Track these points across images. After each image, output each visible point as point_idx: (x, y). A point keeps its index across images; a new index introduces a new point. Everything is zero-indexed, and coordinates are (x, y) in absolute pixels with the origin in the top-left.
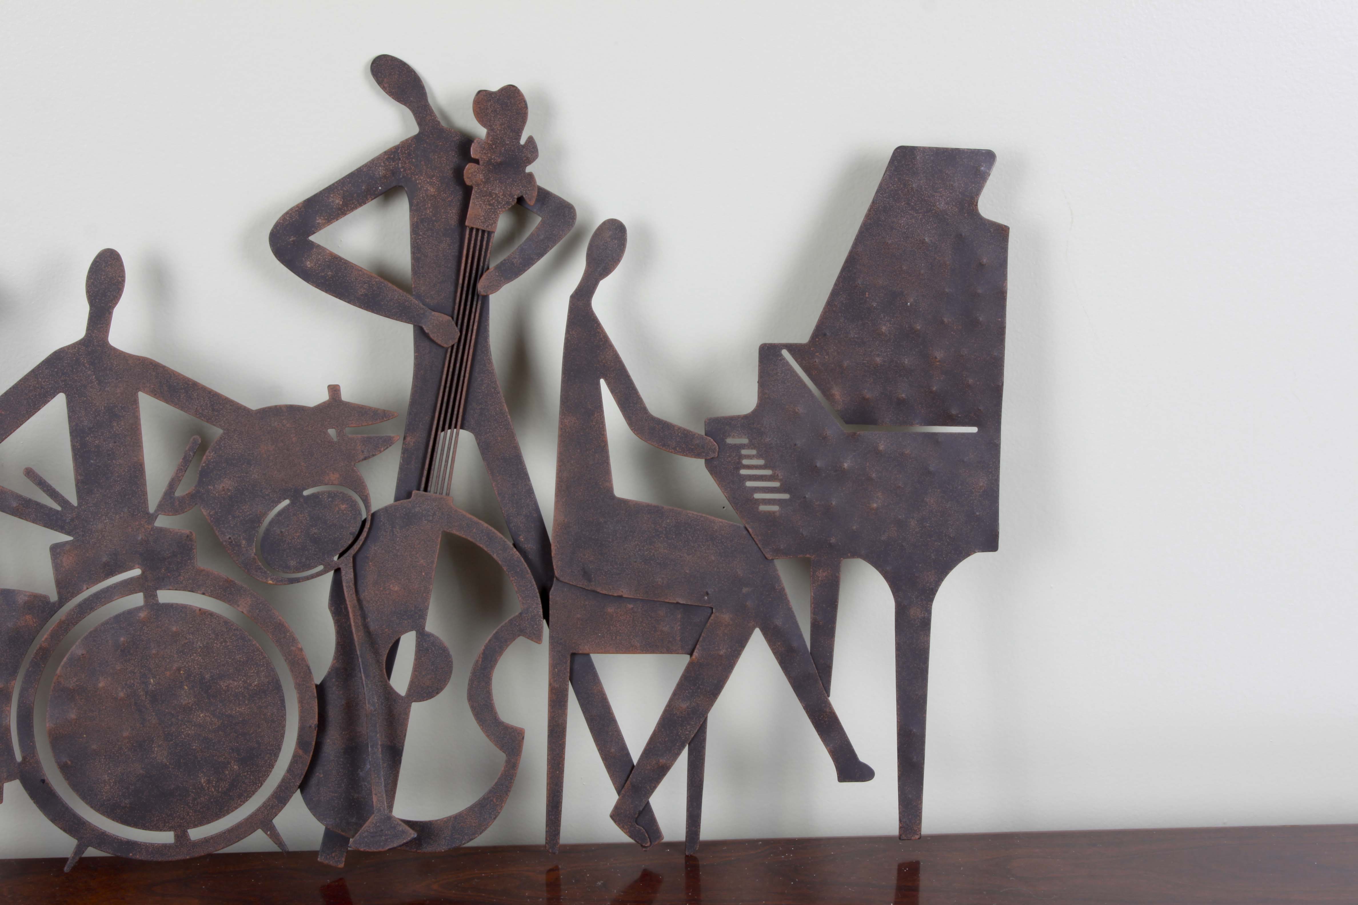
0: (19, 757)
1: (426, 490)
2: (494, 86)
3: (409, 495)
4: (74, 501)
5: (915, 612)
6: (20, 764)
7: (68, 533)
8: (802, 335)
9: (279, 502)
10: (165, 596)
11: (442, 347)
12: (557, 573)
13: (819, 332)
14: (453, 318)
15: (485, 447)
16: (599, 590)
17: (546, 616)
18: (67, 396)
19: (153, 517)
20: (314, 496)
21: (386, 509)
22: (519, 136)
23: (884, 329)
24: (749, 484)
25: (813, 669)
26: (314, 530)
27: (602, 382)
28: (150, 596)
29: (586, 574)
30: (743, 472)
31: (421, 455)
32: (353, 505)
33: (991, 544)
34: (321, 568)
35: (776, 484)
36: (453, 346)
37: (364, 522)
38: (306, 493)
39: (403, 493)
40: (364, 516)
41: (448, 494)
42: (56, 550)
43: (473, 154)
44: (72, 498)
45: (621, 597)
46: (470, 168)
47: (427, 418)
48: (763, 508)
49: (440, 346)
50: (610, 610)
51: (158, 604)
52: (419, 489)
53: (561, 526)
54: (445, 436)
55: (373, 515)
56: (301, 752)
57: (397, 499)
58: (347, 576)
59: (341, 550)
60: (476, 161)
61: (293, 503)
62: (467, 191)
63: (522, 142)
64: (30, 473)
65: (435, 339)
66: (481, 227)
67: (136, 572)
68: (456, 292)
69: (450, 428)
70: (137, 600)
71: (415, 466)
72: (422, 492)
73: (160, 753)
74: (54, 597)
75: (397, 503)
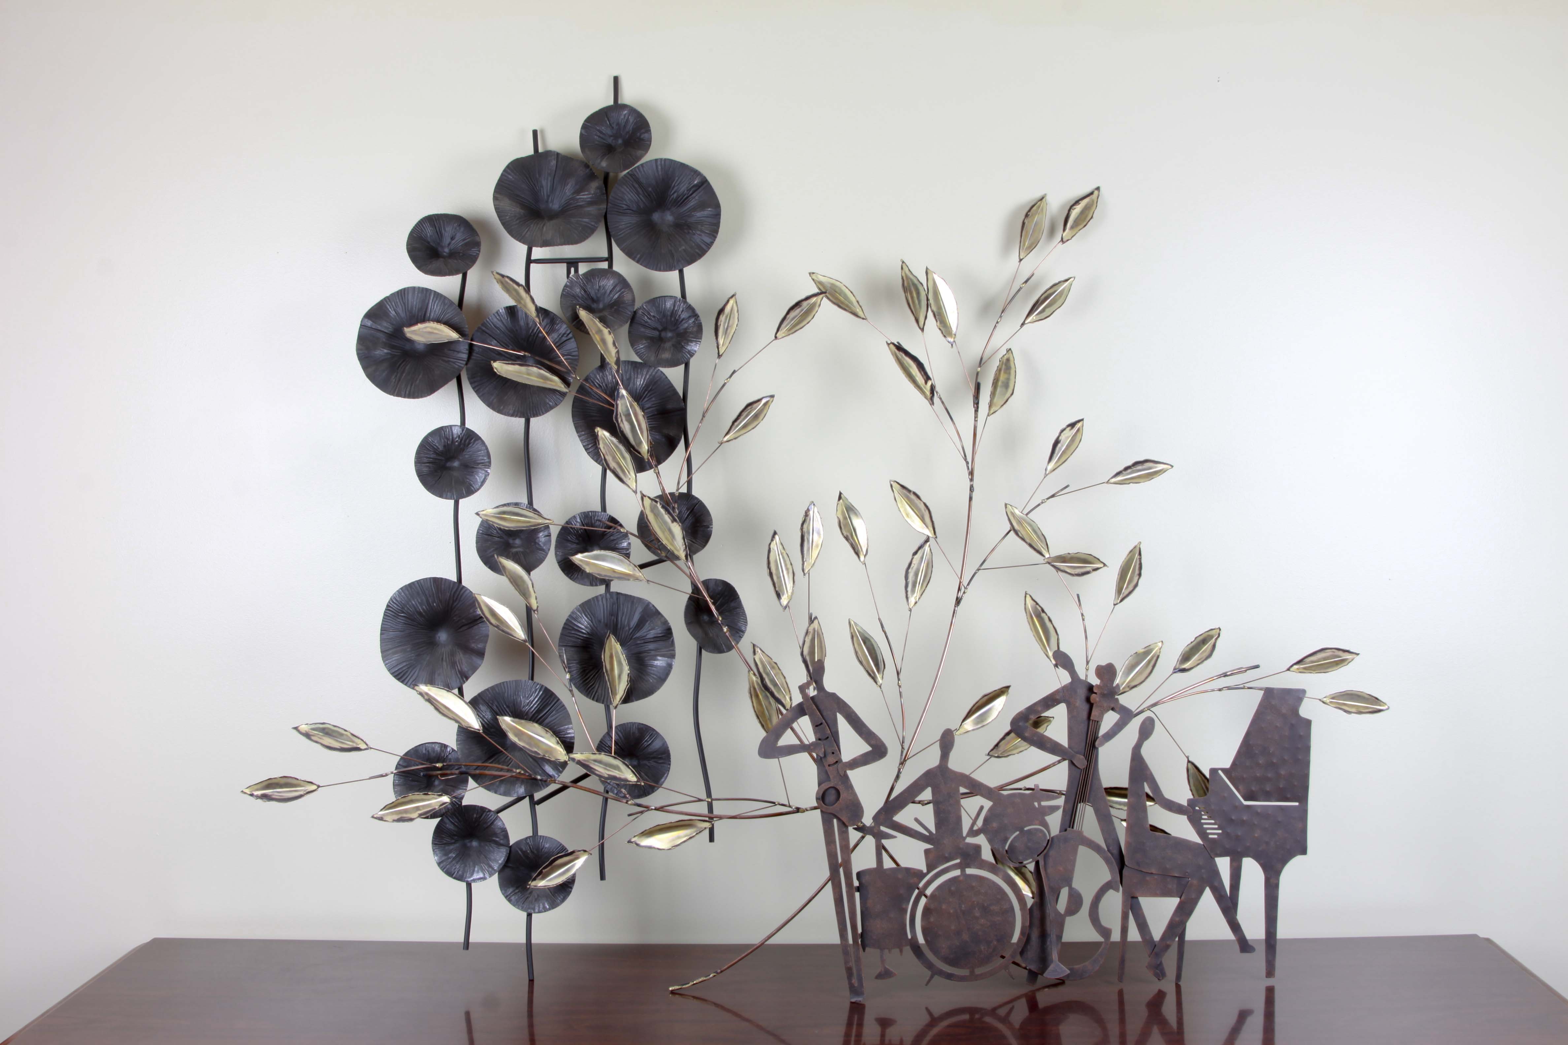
0: (909, 937)
1: (1073, 828)
2: (1104, 663)
3: (1066, 830)
4: (934, 831)
5: (1273, 881)
6: (910, 939)
7: (931, 844)
8: (1227, 765)
9: (1015, 832)
10: (969, 871)
11: (1080, 770)
12: (1126, 863)
13: (1234, 764)
14: (1084, 756)
15: (1097, 812)
16: (1143, 870)
17: (1121, 881)
18: (932, 789)
19: (965, 838)
20: (1029, 830)
21: (1057, 836)
22: (1113, 683)
23: (1260, 762)
24: (1205, 826)
25: (1230, 904)
26: (1029, 845)
27: (1145, 784)
28: (963, 871)
29: (1138, 864)
30: (1203, 821)
31: (1070, 813)
32: (1045, 834)
33: (1304, 851)
34: (1031, 860)
35: (1216, 826)
36: (1084, 769)
37: (1048, 841)
38: (1026, 829)
39: (1063, 829)
40: (1048, 838)
41: (1081, 829)
42: (927, 852)
43: (1095, 691)
44: (933, 830)
45: (1152, 873)
46: (1093, 696)
47: (1073, 799)
48: (1210, 836)
49: (1078, 770)
50: (1148, 879)
51: (966, 875)
52: (1070, 827)
53: (1128, 844)
54: (1080, 806)
55: (1053, 838)
56: (1022, 937)
57: (1060, 832)
58: (1041, 864)
59: (1039, 853)
60: (1096, 693)
62: (1091, 706)
63: (1114, 685)
64: (917, 820)
65: (1079, 766)
66: (1097, 720)
67: (958, 861)
68: (1086, 747)
70: (957, 873)
71: (1068, 818)
72: (1071, 829)
73: (965, 936)
74: (925, 871)
75: (1061, 833)
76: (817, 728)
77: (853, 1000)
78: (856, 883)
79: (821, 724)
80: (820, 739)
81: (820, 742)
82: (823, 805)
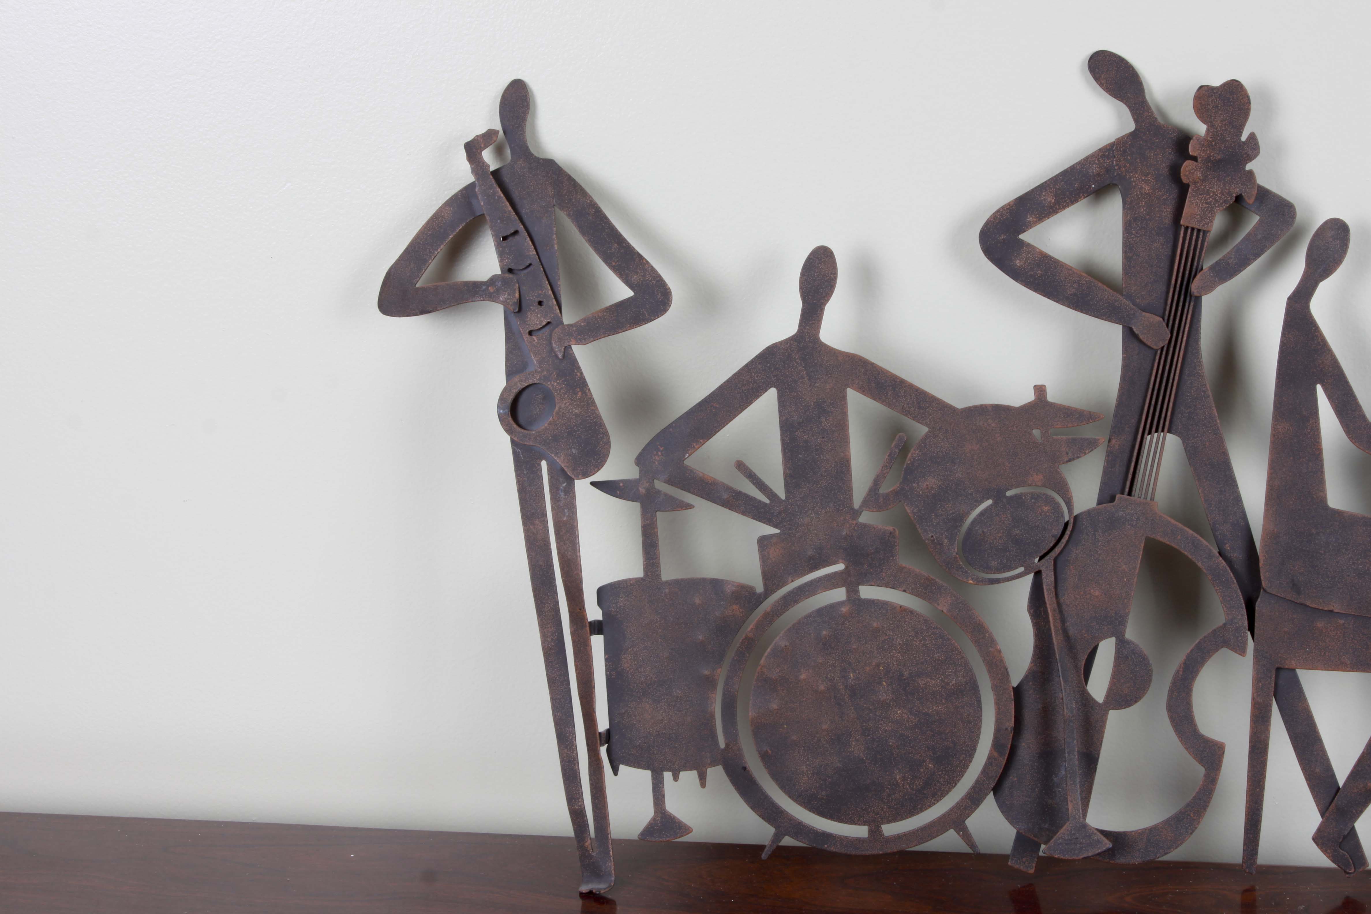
0: (722, 745)
1: (1130, 494)
2: (1216, 81)
3: (1112, 499)
4: (782, 495)
6: (723, 750)
7: (776, 526)
9: (982, 502)
10: (867, 592)
11: (1152, 349)
12: (1264, 584)
14: (1164, 319)
15: (1191, 452)
16: (1308, 603)
17: (1251, 628)
18: (779, 391)
19: (857, 513)
20: (1017, 497)
21: (1089, 513)
22: (1241, 133)
26: (1016, 531)
27: (1319, 388)
28: (852, 591)
29: (1296, 587)
31: (1125, 456)
32: (1057, 508)
34: (1021, 569)
36: (1162, 348)
37: (1066, 524)
38: (1009, 493)
39: (1107, 497)
40: (1066, 519)
41: (1152, 499)
42: (763, 542)
43: (1191, 151)
44: (780, 491)
45: (1331, 611)
46: (1188, 165)
47: (1134, 421)
49: (1149, 347)
50: (1320, 624)
51: (860, 599)
52: (1122, 493)
53: (1270, 536)
54: (1152, 440)
55: (1076, 518)
56: (996, 754)
57: (1100, 502)
58: (1048, 579)
59: (1042, 553)
60: (1195, 159)
61: (995, 503)
62: (1183, 190)
63: (1244, 138)
64: (741, 466)
65: (1145, 340)
66: (1197, 227)
67: (839, 566)
68: (1168, 292)
69: (1157, 431)
70: (839, 594)
71: (1119, 469)
72: (1126, 496)
73: (857, 748)
74: (760, 588)
75: (1100, 506)
76: (505, 243)
77: (584, 888)
78: (594, 613)
79: (516, 233)
80: (510, 271)
81: (511, 276)
82: (515, 426)
